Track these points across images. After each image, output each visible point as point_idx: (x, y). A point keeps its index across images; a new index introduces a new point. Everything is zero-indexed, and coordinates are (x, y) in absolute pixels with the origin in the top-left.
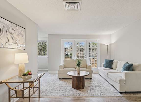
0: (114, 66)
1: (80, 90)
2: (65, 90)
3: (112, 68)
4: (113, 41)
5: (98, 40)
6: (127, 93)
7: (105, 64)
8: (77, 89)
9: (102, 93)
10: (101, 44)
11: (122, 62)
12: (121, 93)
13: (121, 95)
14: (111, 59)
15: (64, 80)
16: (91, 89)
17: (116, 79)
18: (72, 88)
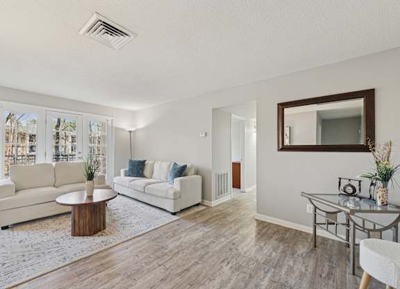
0: (146, 172)
1: (100, 233)
2: (57, 249)
3: (144, 177)
4: (141, 124)
5: (111, 118)
6: (182, 211)
7: (130, 170)
8: (90, 236)
9: (147, 225)
10: (117, 129)
11: (164, 163)
12: (174, 214)
13: (175, 218)
14: (142, 160)
15: (28, 226)
16: (121, 224)
17: (167, 191)
18: (75, 238)
